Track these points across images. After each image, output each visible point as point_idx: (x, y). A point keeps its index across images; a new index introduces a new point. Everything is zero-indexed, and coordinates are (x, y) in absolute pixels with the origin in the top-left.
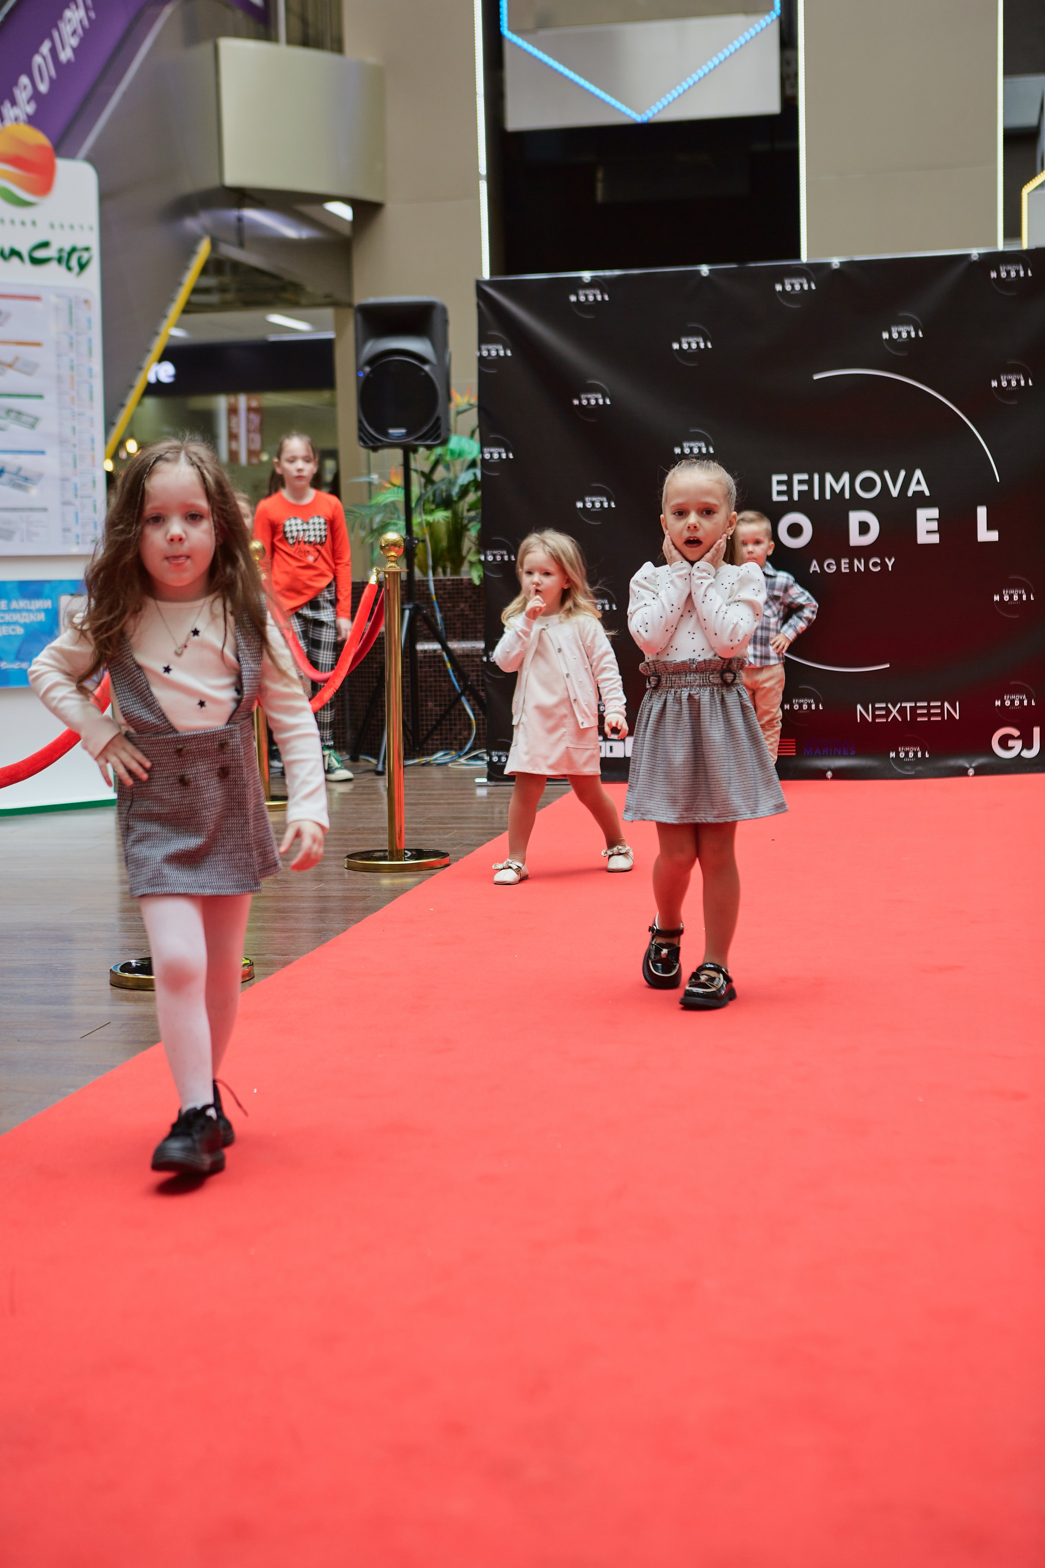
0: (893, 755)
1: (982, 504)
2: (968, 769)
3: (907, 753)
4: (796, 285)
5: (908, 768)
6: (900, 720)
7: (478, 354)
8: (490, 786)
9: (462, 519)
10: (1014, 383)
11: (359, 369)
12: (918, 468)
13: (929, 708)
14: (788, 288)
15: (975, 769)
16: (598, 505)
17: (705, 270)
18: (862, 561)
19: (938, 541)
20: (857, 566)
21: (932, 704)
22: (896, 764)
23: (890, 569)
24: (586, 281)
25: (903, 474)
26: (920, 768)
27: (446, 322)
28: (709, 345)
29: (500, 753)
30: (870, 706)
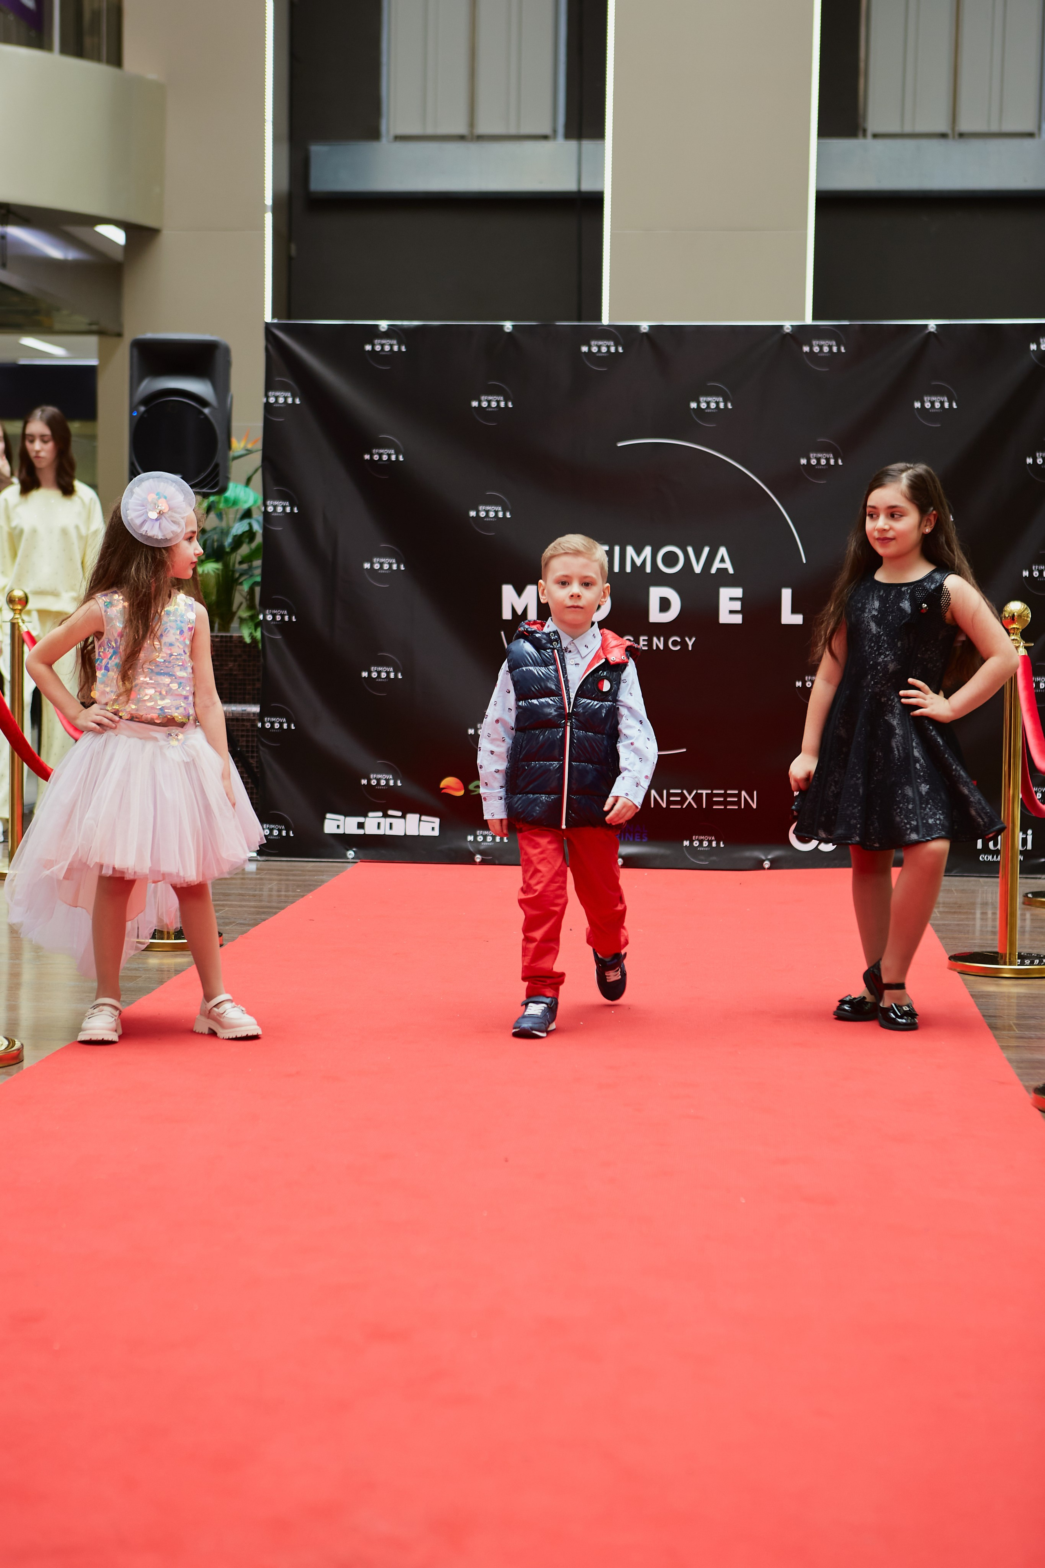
0: (686, 843)
1: (787, 586)
2: (764, 861)
3: (701, 842)
4: (603, 347)
5: (702, 857)
6: (695, 807)
7: (265, 400)
8: (259, 861)
9: (233, 571)
10: (823, 462)
11: (132, 408)
12: (722, 545)
13: (725, 795)
14: (595, 349)
15: (771, 861)
16: (386, 567)
17: (508, 326)
18: (662, 639)
19: (740, 622)
20: (657, 645)
21: (728, 792)
22: (690, 854)
23: (690, 649)
24: (383, 330)
25: (706, 550)
26: (714, 858)
27: (228, 364)
28: (510, 405)
29: (272, 826)
30: (665, 792)
